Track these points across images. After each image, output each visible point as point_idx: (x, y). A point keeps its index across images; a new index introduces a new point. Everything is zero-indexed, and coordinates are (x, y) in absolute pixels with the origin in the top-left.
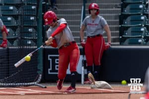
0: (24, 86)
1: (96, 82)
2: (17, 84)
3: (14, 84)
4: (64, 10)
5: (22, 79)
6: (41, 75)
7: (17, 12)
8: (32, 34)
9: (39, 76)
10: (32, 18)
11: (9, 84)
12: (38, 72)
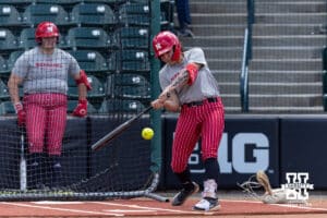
0: (123, 197)
1: (274, 191)
2: (106, 194)
3: (102, 194)
4: (208, 37)
5: (117, 183)
6: (157, 176)
7: (106, 43)
8: (139, 89)
9: (153, 177)
10: (139, 55)
11: (91, 194)
12: (152, 168)
